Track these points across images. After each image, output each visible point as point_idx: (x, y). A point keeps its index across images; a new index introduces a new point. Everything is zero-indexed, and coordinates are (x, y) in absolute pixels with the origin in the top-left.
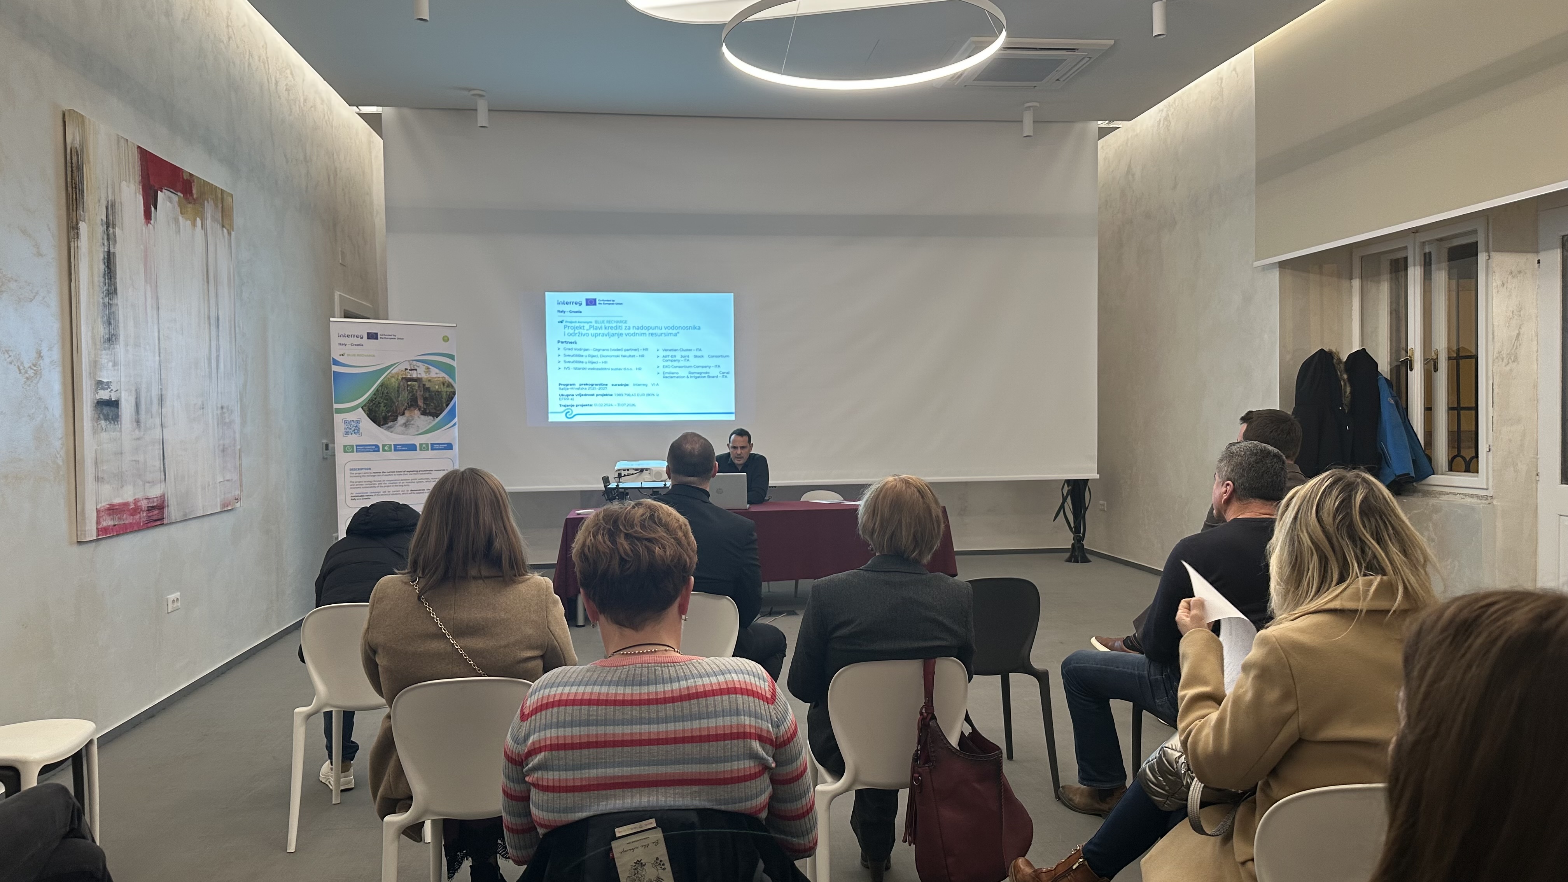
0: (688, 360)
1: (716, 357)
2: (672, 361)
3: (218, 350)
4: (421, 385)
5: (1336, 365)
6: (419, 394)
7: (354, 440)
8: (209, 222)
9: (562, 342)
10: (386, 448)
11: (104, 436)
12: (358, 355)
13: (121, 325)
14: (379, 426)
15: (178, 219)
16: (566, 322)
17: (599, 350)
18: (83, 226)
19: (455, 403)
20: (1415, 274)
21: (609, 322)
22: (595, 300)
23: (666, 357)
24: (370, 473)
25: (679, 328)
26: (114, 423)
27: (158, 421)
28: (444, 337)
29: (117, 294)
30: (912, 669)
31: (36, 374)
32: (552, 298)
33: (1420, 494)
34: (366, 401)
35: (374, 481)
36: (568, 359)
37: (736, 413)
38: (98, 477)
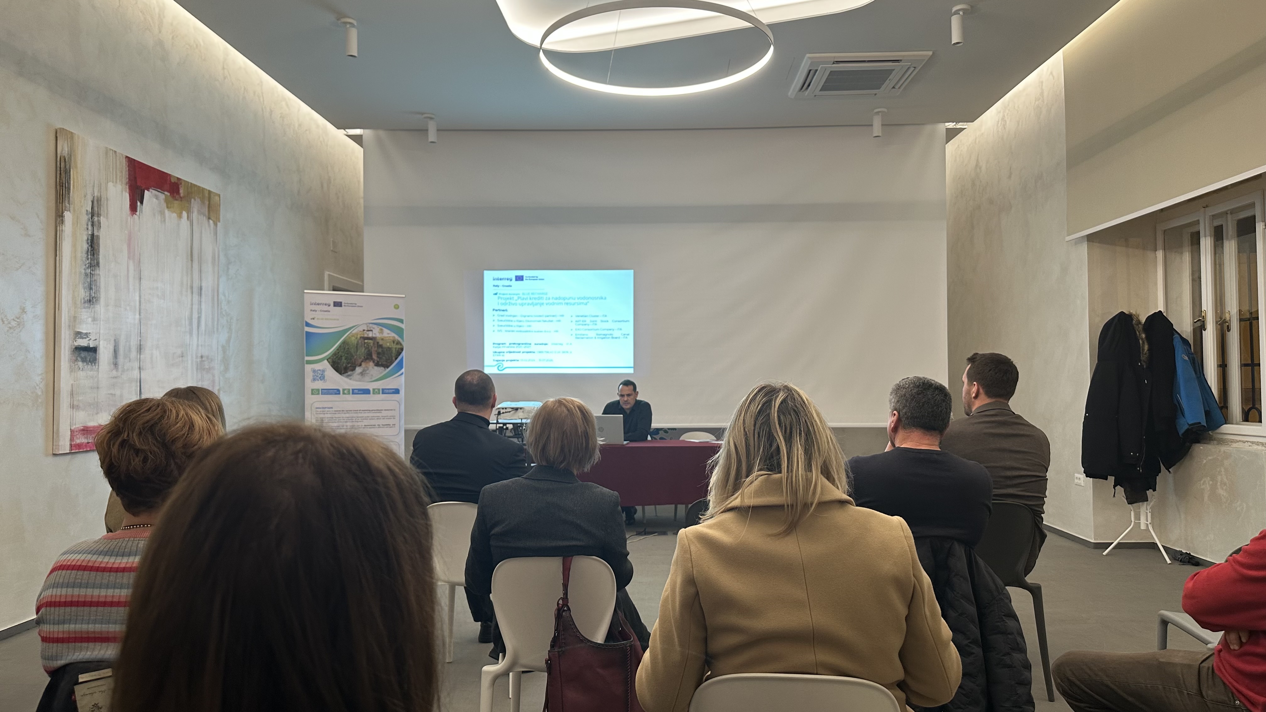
0: (596, 324)
1: (619, 321)
2: (583, 325)
3: (200, 312)
4: (376, 343)
5: (1135, 326)
6: (374, 350)
7: (319, 385)
8: (195, 215)
9: (496, 310)
10: (346, 392)
11: (81, 374)
12: (326, 319)
13: (102, 290)
14: (341, 374)
15: (164, 212)
16: (500, 294)
17: (525, 316)
18: (68, 215)
19: (403, 357)
20: (1206, 244)
21: (532, 294)
22: (522, 276)
23: (578, 321)
24: (332, 411)
25: (588, 298)
26: (92, 364)
27: (136, 365)
28: (395, 305)
29: (99, 267)
30: (554, 565)
31: (18, 325)
32: (489, 276)
33: (1215, 442)
34: (332, 354)
35: (335, 418)
36: (501, 323)
37: (634, 368)
38: (73, 405)
